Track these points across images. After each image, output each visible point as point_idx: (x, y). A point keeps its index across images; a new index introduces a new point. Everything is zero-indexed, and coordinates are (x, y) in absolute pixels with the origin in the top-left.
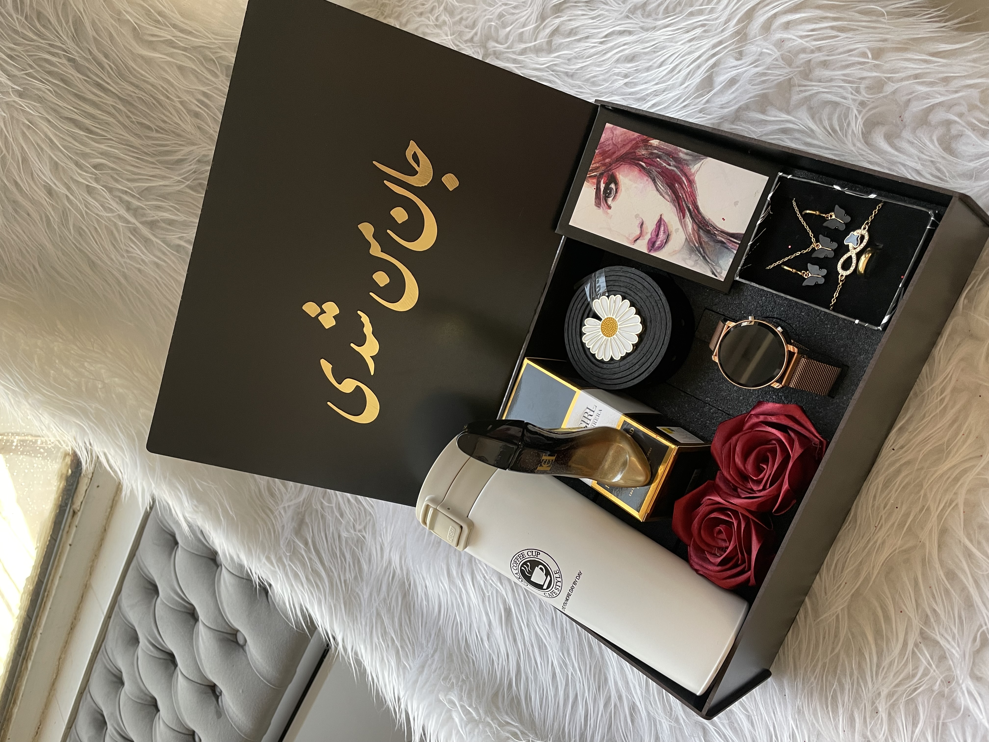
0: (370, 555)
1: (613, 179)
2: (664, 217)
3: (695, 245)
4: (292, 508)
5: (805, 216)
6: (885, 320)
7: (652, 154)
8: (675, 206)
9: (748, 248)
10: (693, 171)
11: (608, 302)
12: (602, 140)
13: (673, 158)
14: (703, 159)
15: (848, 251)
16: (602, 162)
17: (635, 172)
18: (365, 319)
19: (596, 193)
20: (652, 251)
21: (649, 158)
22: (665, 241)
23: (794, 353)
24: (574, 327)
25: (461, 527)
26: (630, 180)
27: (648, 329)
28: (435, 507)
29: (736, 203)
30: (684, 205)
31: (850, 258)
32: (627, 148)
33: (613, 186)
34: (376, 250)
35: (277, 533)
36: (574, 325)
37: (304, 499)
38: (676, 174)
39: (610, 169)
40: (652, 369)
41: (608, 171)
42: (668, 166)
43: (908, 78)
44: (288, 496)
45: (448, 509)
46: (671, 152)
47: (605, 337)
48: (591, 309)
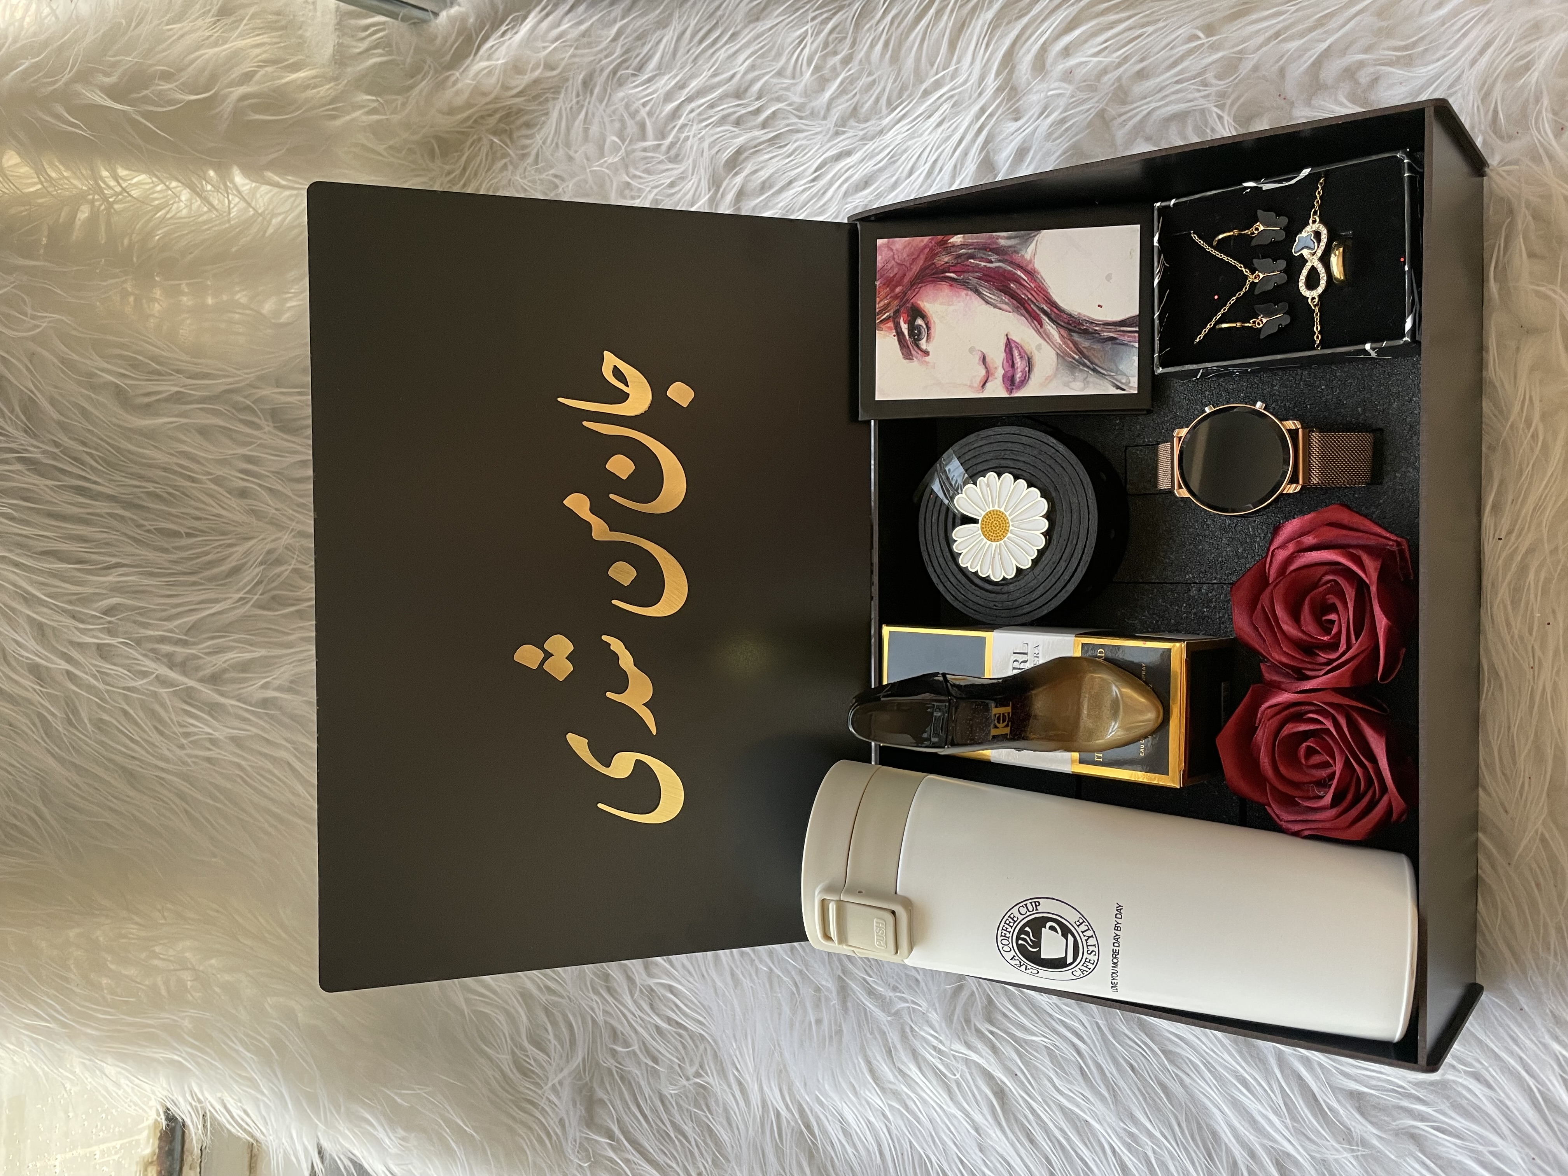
0: (726, 1110)
1: (917, 312)
2: (1013, 337)
3: (1074, 358)
4: (567, 1083)
5: (1221, 246)
6: (1408, 325)
7: (960, 256)
8: (1022, 315)
9: (1157, 322)
10: (1028, 256)
11: (978, 489)
12: (879, 265)
13: (991, 250)
14: (1035, 236)
15: (1306, 261)
16: (892, 294)
17: (945, 290)
18: (616, 645)
19: (900, 341)
20: (1014, 391)
21: (957, 263)
22: (1027, 369)
23: (1297, 430)
24: (939, 553)
25: (893, 913)
26: (941, 304)
27: (1056, 501)
28: (836, 898)
29: (1109, 278)
30: (1035, 308)
31: (1313, 269)
32: (920, 262)
33: (919, 321)
34: (600, 530)
35: (554, 1137)
36: (938, 549)
37: (584, 1059)
38: (1005, 270)
39: (907, 300)
40: (1087, 558)
41: (905, 303)
42: (989, 265)
43: (1268, 40)
44: (554, 1065)
45: (860, 892)
46: (985, 244)
47: (994, 544)
48: (954, 515)
